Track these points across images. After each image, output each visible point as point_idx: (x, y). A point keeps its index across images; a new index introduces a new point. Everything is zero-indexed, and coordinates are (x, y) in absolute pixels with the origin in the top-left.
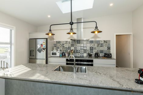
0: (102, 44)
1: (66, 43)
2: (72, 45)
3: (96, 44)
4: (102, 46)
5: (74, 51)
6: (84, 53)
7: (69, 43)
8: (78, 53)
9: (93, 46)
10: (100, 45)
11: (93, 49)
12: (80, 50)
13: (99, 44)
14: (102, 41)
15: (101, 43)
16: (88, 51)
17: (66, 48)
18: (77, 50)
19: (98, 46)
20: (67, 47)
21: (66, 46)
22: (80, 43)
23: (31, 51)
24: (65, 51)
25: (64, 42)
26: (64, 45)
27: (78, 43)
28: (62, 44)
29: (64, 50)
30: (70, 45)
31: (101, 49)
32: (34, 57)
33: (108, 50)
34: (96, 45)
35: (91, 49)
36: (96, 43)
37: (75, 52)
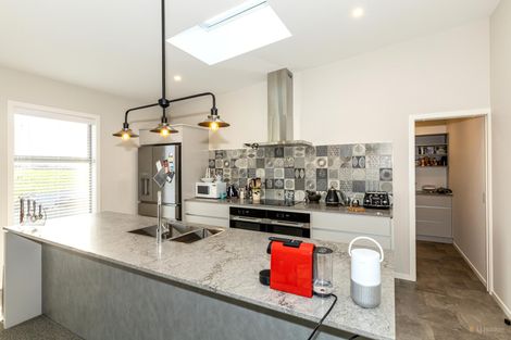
0: (358, 158)
1: (241, 157)
2: (260, 163)
3: (338, 159)
4: (358, 166)
5: (266, 183)
6: (296, 189)
7: (251, 156)
8: (277, 188)
9: (326, 167)
10: (350, 162)
11: (326, 177)
12: (283, 180)
13: (348, 159)
14: (358, 149)
15: (355, 153)
16: (309, 182)
17: (242, 171)
18: (274, 181)
19: (343, 166)
20: (246, 168)
21: (243, 165)
22: (282, 156)
23: (143, 180)
24: (238, 183)
25: (235, 152)
26: (237, 164)
27: (276, 156)
28: (229, 158)
29: (236, 180)
30: (253, 163)
31: (358, 175)
32: (149, 198)
33: (381, 179)
34: (338, 161)
35: (318, 177)
36: (337, 154)
37: (270, 184)
